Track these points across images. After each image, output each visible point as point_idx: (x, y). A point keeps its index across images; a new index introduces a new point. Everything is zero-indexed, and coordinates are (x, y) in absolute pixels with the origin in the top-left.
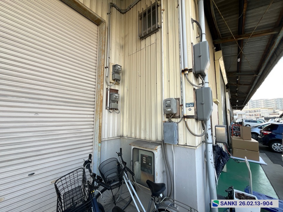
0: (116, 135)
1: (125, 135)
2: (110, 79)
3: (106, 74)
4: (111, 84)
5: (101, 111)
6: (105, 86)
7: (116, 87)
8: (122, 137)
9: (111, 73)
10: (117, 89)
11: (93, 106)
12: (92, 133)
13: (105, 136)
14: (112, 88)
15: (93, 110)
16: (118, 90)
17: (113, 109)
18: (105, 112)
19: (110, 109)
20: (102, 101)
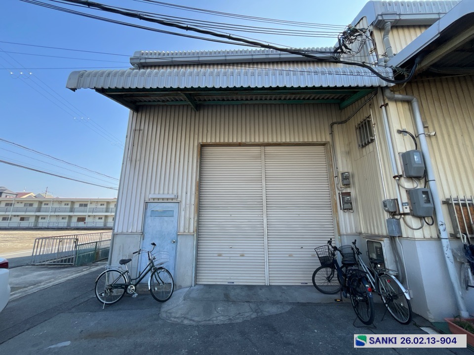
0: (354, 231)
1: (363, 232)
2: (341, 184)
3: (336, 182)
4: (343, 189)
5: (337, 211)
6: (337, 192)
7: (348, 190)
8: (360, 234)
9: (341, 180)
10: (349, 191)
11: (330, 208)
12: (332, 229)
13: (343, 231)
14: (344, 191)
15: (331, 211)
16: (350, 193)
17: (348, 209)
18: (341, 212)
19: (344, 209)
20: (336, 204)
